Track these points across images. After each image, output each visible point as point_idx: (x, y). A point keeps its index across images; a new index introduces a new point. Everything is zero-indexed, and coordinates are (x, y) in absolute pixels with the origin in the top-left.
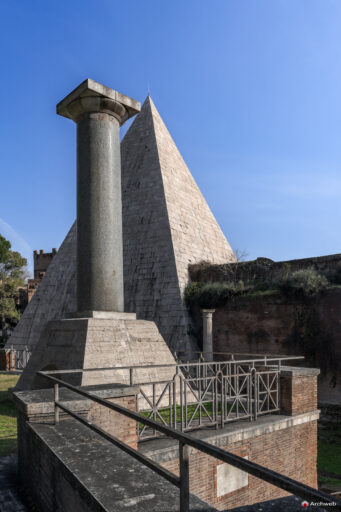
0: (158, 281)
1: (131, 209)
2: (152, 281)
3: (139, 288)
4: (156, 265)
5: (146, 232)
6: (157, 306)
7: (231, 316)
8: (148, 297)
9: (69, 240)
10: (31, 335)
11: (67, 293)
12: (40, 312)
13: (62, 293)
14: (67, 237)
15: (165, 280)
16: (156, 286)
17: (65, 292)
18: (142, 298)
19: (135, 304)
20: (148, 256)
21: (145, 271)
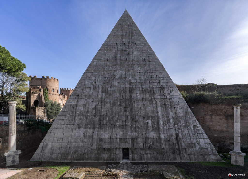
0: (166, 89)
1: (135, 53)
2: (163, 89)
3: (155, 92)
4: (162, 81)
5: (149, 65)
6: (170, 101)
7: (213, 107)
8: (163, 97)
9: (95, 63)
10: (77, 118)
11: (103, 92)
12: (81, 103)
13: (98, 92)
14: (93, 62)
15: (170, 89)
16: (166, 91)
17: (100, 92)
18: (159, 97)
19: (155, 100)
20: (155, 76)
21: (156, 84)
